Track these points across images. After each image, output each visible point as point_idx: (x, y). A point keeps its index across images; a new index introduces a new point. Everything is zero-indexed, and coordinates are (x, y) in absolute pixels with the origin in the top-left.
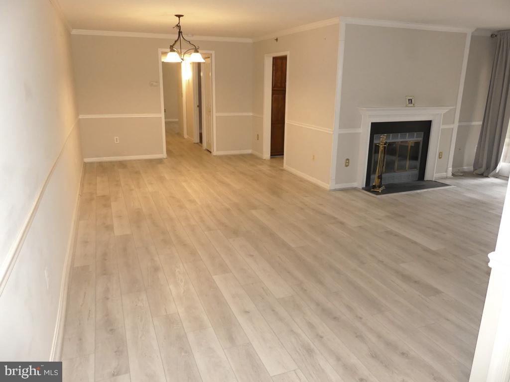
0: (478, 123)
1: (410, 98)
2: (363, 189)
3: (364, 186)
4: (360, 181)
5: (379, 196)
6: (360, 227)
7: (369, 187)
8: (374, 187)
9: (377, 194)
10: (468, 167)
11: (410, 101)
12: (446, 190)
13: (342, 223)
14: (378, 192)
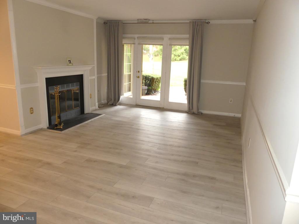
0: (105, 74)
1: (70, 59)
2: (48, 128)
3: (48, 126)
4: (44, 123)
5: (63, 132)
6: (65, 162)
7: (52, 126)
8: (56, 125)
9: (61, 131)
10: (104, 101)
11: (70, 62)
12: (101, 118)
13: (49, 164)
14: (61, 128)
